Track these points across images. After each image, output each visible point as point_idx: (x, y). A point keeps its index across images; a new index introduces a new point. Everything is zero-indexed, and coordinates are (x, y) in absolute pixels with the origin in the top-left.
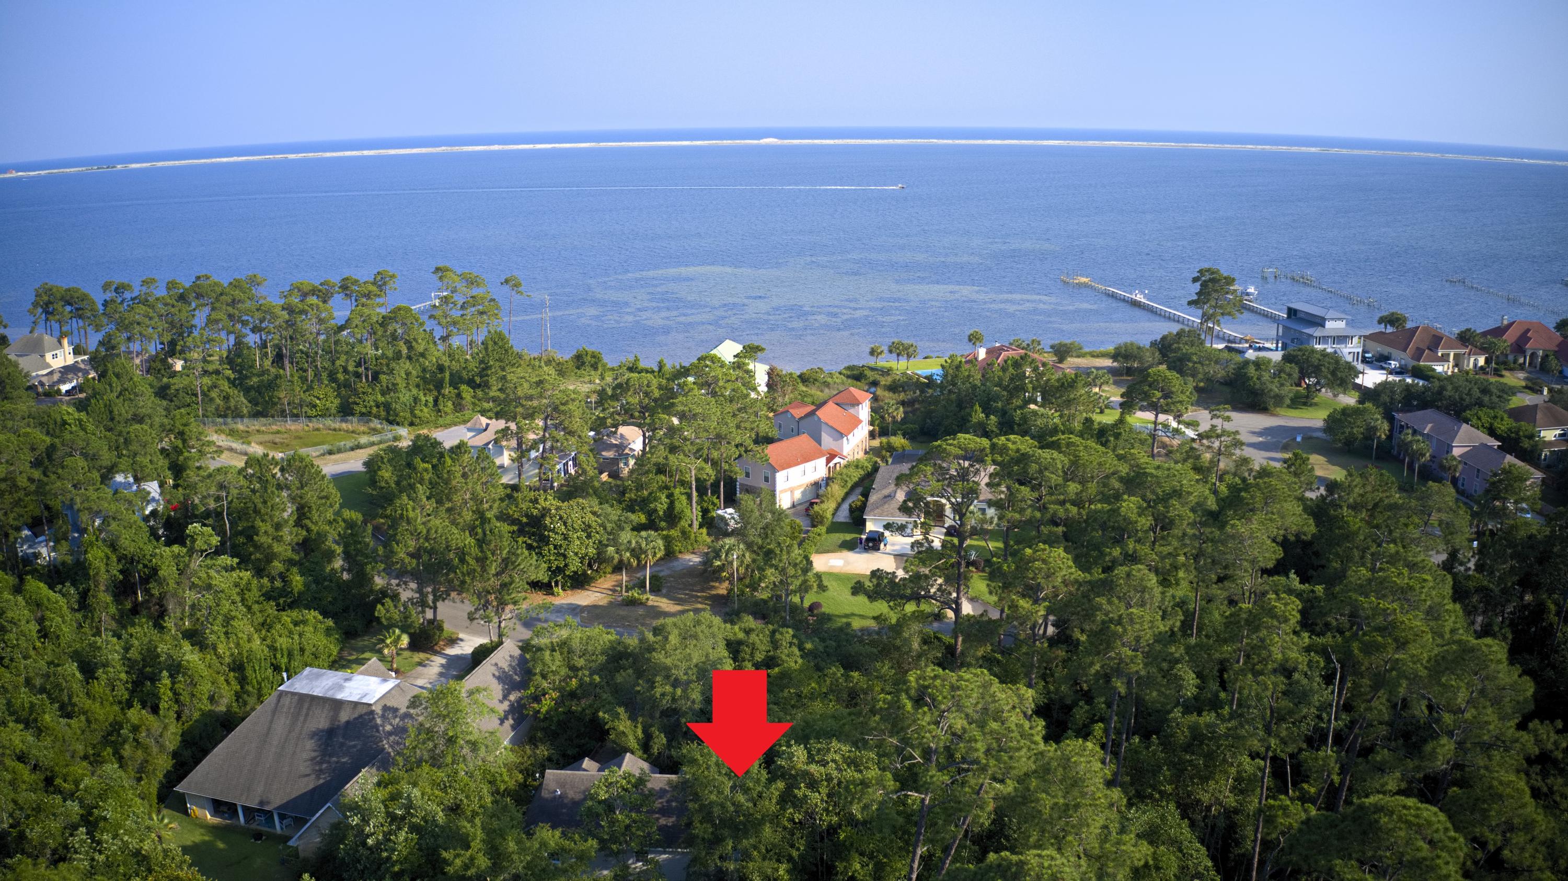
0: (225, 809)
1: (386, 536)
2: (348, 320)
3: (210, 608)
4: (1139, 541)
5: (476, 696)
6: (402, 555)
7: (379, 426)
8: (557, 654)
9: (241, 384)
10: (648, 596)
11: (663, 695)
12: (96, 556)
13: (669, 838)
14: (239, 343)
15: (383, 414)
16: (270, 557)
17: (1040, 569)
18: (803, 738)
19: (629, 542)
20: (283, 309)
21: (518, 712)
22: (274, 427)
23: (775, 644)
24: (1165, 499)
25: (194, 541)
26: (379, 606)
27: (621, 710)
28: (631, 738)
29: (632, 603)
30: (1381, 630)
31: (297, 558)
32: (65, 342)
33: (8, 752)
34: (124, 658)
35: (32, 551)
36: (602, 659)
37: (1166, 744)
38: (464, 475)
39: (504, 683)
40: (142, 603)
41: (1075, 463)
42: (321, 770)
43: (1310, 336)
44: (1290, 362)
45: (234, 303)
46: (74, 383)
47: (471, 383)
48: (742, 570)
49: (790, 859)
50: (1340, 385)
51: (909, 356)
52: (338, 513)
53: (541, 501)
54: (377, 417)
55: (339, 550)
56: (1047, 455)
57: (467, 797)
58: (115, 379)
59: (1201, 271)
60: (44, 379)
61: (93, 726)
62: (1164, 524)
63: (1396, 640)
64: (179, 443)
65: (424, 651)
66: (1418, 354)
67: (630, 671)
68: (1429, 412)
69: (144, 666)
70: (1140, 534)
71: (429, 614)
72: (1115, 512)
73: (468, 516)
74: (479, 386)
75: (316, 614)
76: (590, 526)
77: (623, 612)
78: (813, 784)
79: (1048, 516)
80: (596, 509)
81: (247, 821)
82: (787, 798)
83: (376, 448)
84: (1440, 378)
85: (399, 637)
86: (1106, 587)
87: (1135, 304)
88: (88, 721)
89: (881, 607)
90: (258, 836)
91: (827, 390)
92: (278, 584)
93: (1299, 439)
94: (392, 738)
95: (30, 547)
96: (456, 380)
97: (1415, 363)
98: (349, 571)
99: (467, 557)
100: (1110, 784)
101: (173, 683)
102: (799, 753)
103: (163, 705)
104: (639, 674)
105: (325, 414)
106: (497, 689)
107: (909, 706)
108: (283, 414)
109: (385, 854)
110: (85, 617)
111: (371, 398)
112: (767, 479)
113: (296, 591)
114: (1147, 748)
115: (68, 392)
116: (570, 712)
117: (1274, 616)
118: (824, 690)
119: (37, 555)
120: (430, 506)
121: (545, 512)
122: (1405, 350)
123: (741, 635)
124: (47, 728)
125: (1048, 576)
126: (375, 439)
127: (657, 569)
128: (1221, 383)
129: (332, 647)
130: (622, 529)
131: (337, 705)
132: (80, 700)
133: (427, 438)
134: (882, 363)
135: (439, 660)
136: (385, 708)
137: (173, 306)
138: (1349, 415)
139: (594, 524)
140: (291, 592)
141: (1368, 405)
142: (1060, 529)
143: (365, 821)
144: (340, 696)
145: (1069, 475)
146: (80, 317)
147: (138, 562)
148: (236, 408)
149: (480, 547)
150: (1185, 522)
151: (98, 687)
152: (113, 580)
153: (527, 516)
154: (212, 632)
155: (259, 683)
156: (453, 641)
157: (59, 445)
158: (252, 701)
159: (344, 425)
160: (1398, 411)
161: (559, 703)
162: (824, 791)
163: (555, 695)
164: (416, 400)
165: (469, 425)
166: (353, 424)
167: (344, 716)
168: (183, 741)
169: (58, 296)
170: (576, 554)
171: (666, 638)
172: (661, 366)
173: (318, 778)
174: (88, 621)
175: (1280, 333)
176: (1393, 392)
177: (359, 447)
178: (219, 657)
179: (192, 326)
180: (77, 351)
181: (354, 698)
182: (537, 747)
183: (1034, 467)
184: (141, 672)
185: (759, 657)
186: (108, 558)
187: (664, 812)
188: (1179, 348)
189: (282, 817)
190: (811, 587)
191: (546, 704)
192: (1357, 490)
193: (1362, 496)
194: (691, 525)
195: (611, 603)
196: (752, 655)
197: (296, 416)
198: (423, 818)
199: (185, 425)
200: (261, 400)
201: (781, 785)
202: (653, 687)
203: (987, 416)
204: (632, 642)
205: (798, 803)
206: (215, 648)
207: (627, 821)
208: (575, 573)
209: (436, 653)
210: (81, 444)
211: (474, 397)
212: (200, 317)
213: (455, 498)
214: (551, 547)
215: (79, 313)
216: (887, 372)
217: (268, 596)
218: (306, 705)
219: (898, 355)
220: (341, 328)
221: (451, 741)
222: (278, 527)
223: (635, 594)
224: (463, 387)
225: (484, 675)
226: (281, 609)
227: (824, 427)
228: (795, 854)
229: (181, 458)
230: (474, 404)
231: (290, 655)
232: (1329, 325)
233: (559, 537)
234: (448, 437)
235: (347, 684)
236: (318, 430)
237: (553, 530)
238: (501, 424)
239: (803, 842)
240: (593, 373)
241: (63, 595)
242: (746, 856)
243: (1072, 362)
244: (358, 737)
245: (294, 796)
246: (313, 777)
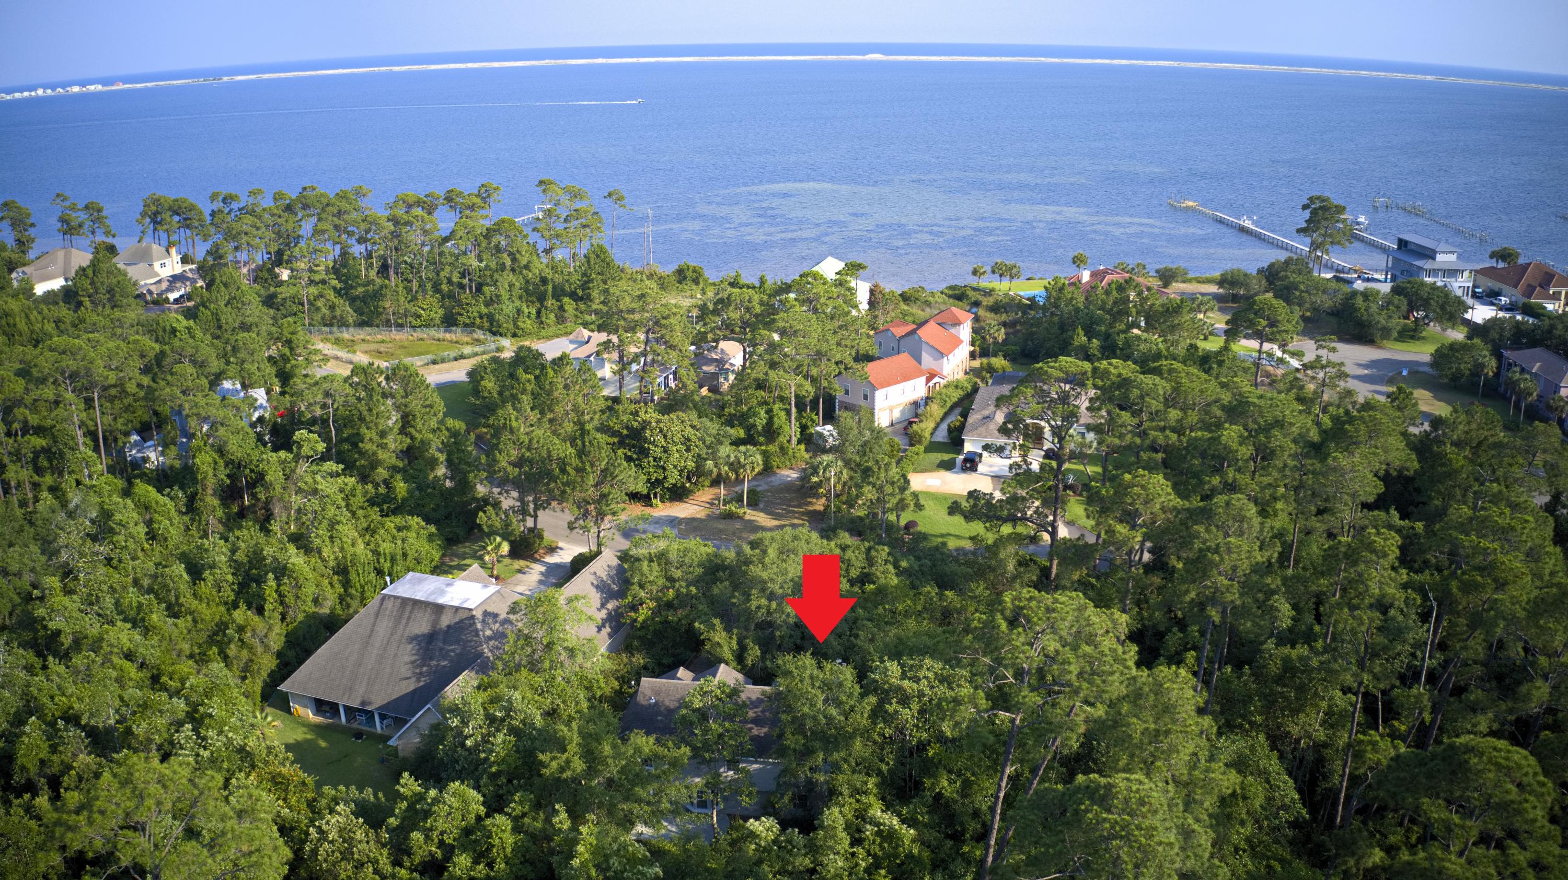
0: (327, 708)
1: (489, 447)
2: (453, 232)
3: (316, 512)
4: (1239, 470)
5: (575, 603)
6: (504, 464)
7: (482, 337)
8: (655, 565)
9: (346, 294)
10: (746, 509)
11: (759, 607)
12: (204, 461)
13: (761, 748)
14: (344, 254)
15: (487, 325)
16: (375, 464)
17: (1139, 495)
18: (896, 655)
19: (728, 456)
20: (389, 220)
21: (615, 621)
22: (379, 337)
23: (870, 561)
24: (1266, 430)
25: (300, 447)
26: (481, 514)
27: (717, 621)
28: (726, 648)
29: (729, 516)
30: (1481, 569)
31: (400, 464)
32: (173, 251)
33: (116, 650)
34: (231, 560)
35: (140, 455)
36: (699, 571)
37: (1257, 675)
38: (566, 387)
39: (602, 592)
40: (249, 506)
41: (1176, 389)
42: (421, 673)
43: (1421, 268)
44: (1399, 294)
45: (340, 213)
46: (182, 292)
47: (573, 296)
48: (839, 487)
49: (879, 773)
50: (1449, 319)
51: (1012, 277)
52: (441, 422)
53: (642, 414)
54: (481, 328)
55: (442, 457)
56: (1148, 380)
57: (564, 702)
58: (223, 288)
59: (1311, 199)
60: (153, 288)
61: (200, 626)
62: (1264, 455)
63: (1495, 580)
64: (287, 351)
65: (525, 559)
66: (1529, 291)
67: (727, 583)
68: (1537, 350)
69: (250, 569)
70: (1240, 463)
71: (530, 523)
72: (1215, 440)
73: (569, 427)
74: (581, 299)
75: (419, 520)
76: (689, 440)
77: (721, 525)
78: (905, 701)
79: (1148, 442)
80: (695, 423)
81: (348, 720)
82: (878, 713)
83: (479, 359)
84: (1550, 316)
85: (500, 544)
86: (1205, 515)
87: (1243, 230)
88: (195, 621)
89: (977, 528)
90: (359, 735)
91: (928, 310)
92: (382, 490)
93: (1405, 373)
94: (491, 643)
95: (139, 451)
96: (559, 293)
97: (1526, 300)
98: (452, 479)
99: (568, 468)
100: (1201, 711)
101: (279, 585)
102: (893, 668)
103: (268, 606)
104: (736, 587)
105: (429, 324)
106: (595, 598)
107: (1004, 626)
108: (388, 323)
109: (483, 755)
110: (193, 520)
111: (475, 309)
112: (866, 397)
113: (400, 497)
114: (1239, 678)
115: (176, 301)
116: (666, 622)
117: (1374, 551)
118: (919, 608)
119: (145, 460)
120: (534, 416)
121: (645, 425)
122: (1516, 287)
123: (837, 551)
124: (154, 628)
125: (1146, 503)
126: (478, 349)
127: (755, 483)
128: (1328, 313)
129: (434, 552)
130: (721, 443)
131: (439, 609)
132: (188, 601)
133: (529, 349)
134: (984, 283)
135: (538, 568)
136: (486, 614)
137: (280, 217)
138: (1457, 351)
139: (693, 438)
140: (395, 498)
141: (1477, 341)
142: (1160, 456)
143: (465, 723)
144: (441, 601)
145: (1170, 402)
146: (188, 227)
147: (245, 467)
148: (342, 317)
149: (580, 457)
150: (1287, 454)
151: (205, 588)
152: (221, 484)
153: (627, 428)
154: (317, 536)
155: (362, 587)
156: (552, 550)
157: (169, 352)
158: (355, 604)
159: (448, 336)
160: (1506, 348)
161: (656, 612)
162: (915, 706)
163: (652, 604)
164: (519, 312)
165: (571, 337)
166: (457, 334)
167: (446, 621)
168: (287, 642)
169: (166, 206)
170: (675, 467)
171: (764, 552)
172: (762, 281)
173: (418, 680)
174: (195, 524)
175: (1390, 265)
176: (1502, 329)
177: (462, 357)
178: (323, 560)
179: (299, 236)
180: (185, 260)
181: (456, 603)
182: (633, 655)
183: (1136, 392)
184: (247, 573)
185: (854, 573)
186: (216, 463)
187: (757, 721)
188: (1286, 277)
189: (383, 717)
190: (907, 506)
191: (643, 614)
192: (1461, 427)
193: (1467, 433)
194: (789, 441)
195: (708, 515)
196: (847, 571)
197: (400, 326)
198: (523, 722)
199: (293, 333)
200: (366, 310)
201: (873, 699)
202: (749, 600)
203: (1089, 340)
204: (729, 555)
205: (889, 718)
206: (319, 552)
207: (720, 730)
208: (674, 485)
209: (536, 561)
210: (190, 351)
211: (576, 309)
212: (307, 227)
213: (557, 409)
214: (651, 459)
215: (186, 223)
216: (989, 292)
217: (372, 502)
218: (408, 609)
219: (1001, 275)
220: (446, 240)
221: (549, 646)
222: (383, 434)
223: (733, 507)
224: (566, 300)
225: (583, 583)
226: (385, 514)
227: (924, 346)
228: (884, 768)
229: (288, 366)
230: (576, 316)
231: (393, 560)
232: (1440, 257)
233: (659, 450)
234: (551, 349)
235: (449, 589)
236: (422, 339)
237: (653, 443)
238: (603, 337)
239: (892, 756)
240: (694, 287)
241: (171, 499)
242: (836, 768)
243: (1177, 287)
244: (457, 642)
245: (394, 697)
246: (414, 679)
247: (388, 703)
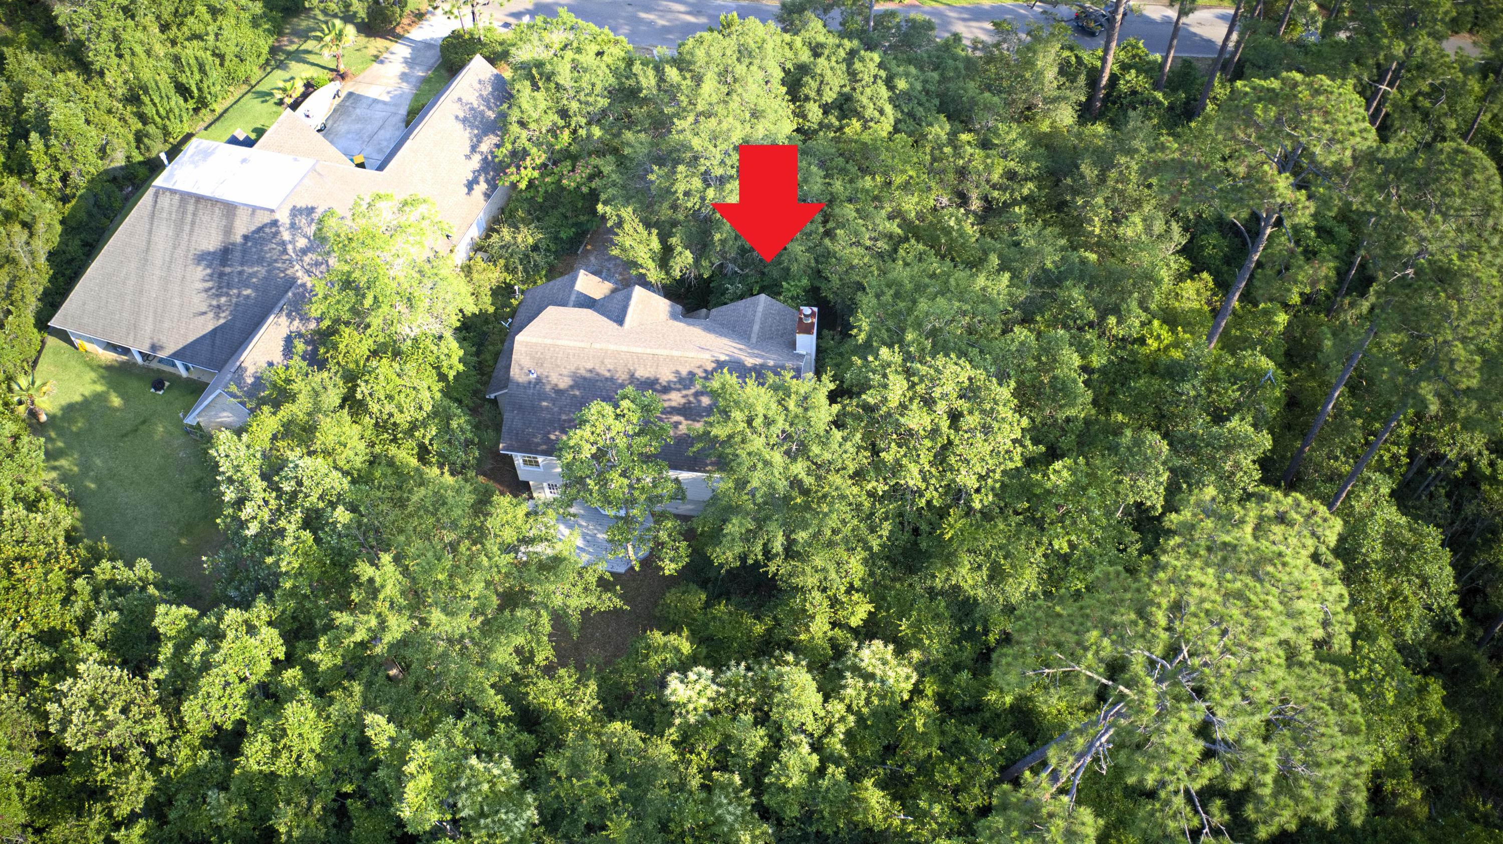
11: (688, 194)
21: (490, 178)
23: (852, 76)
27: (630, 206)
36: (603, 102)
42: (219, 307)
65: (383, 36)
81: (144, 362)
85: (342, 31)
94: (307, 259)
106: (463, 137)
116: (560, 188)
129: (262, 41)
131: (229, 209)
135: (401, 51)
136: (296, 212)
156: (420, 15)
161: (544, 172)
163: (539, 157)
167: (242, 227)
173: (217, 316)
178: (109, 88)
185: (829, 96)
189: (187, 362)
191: (528, 173)
196: (819, 92)
209: (398, 37)
218: (191, 208)
225: (443, 120)
244: (260, 261)
245: (191, 339)
246: (211, 315)
247: (184, 348)
